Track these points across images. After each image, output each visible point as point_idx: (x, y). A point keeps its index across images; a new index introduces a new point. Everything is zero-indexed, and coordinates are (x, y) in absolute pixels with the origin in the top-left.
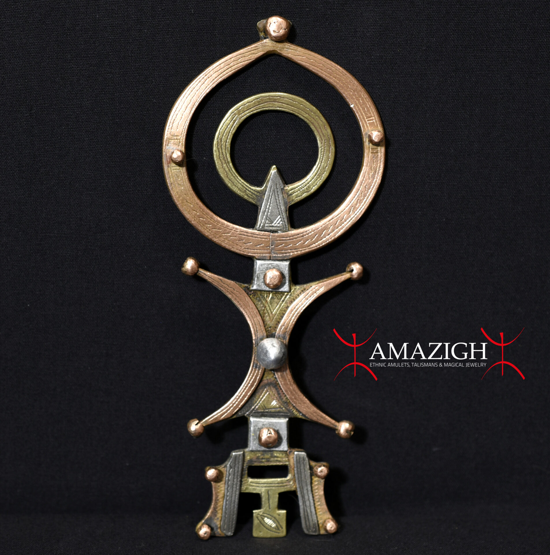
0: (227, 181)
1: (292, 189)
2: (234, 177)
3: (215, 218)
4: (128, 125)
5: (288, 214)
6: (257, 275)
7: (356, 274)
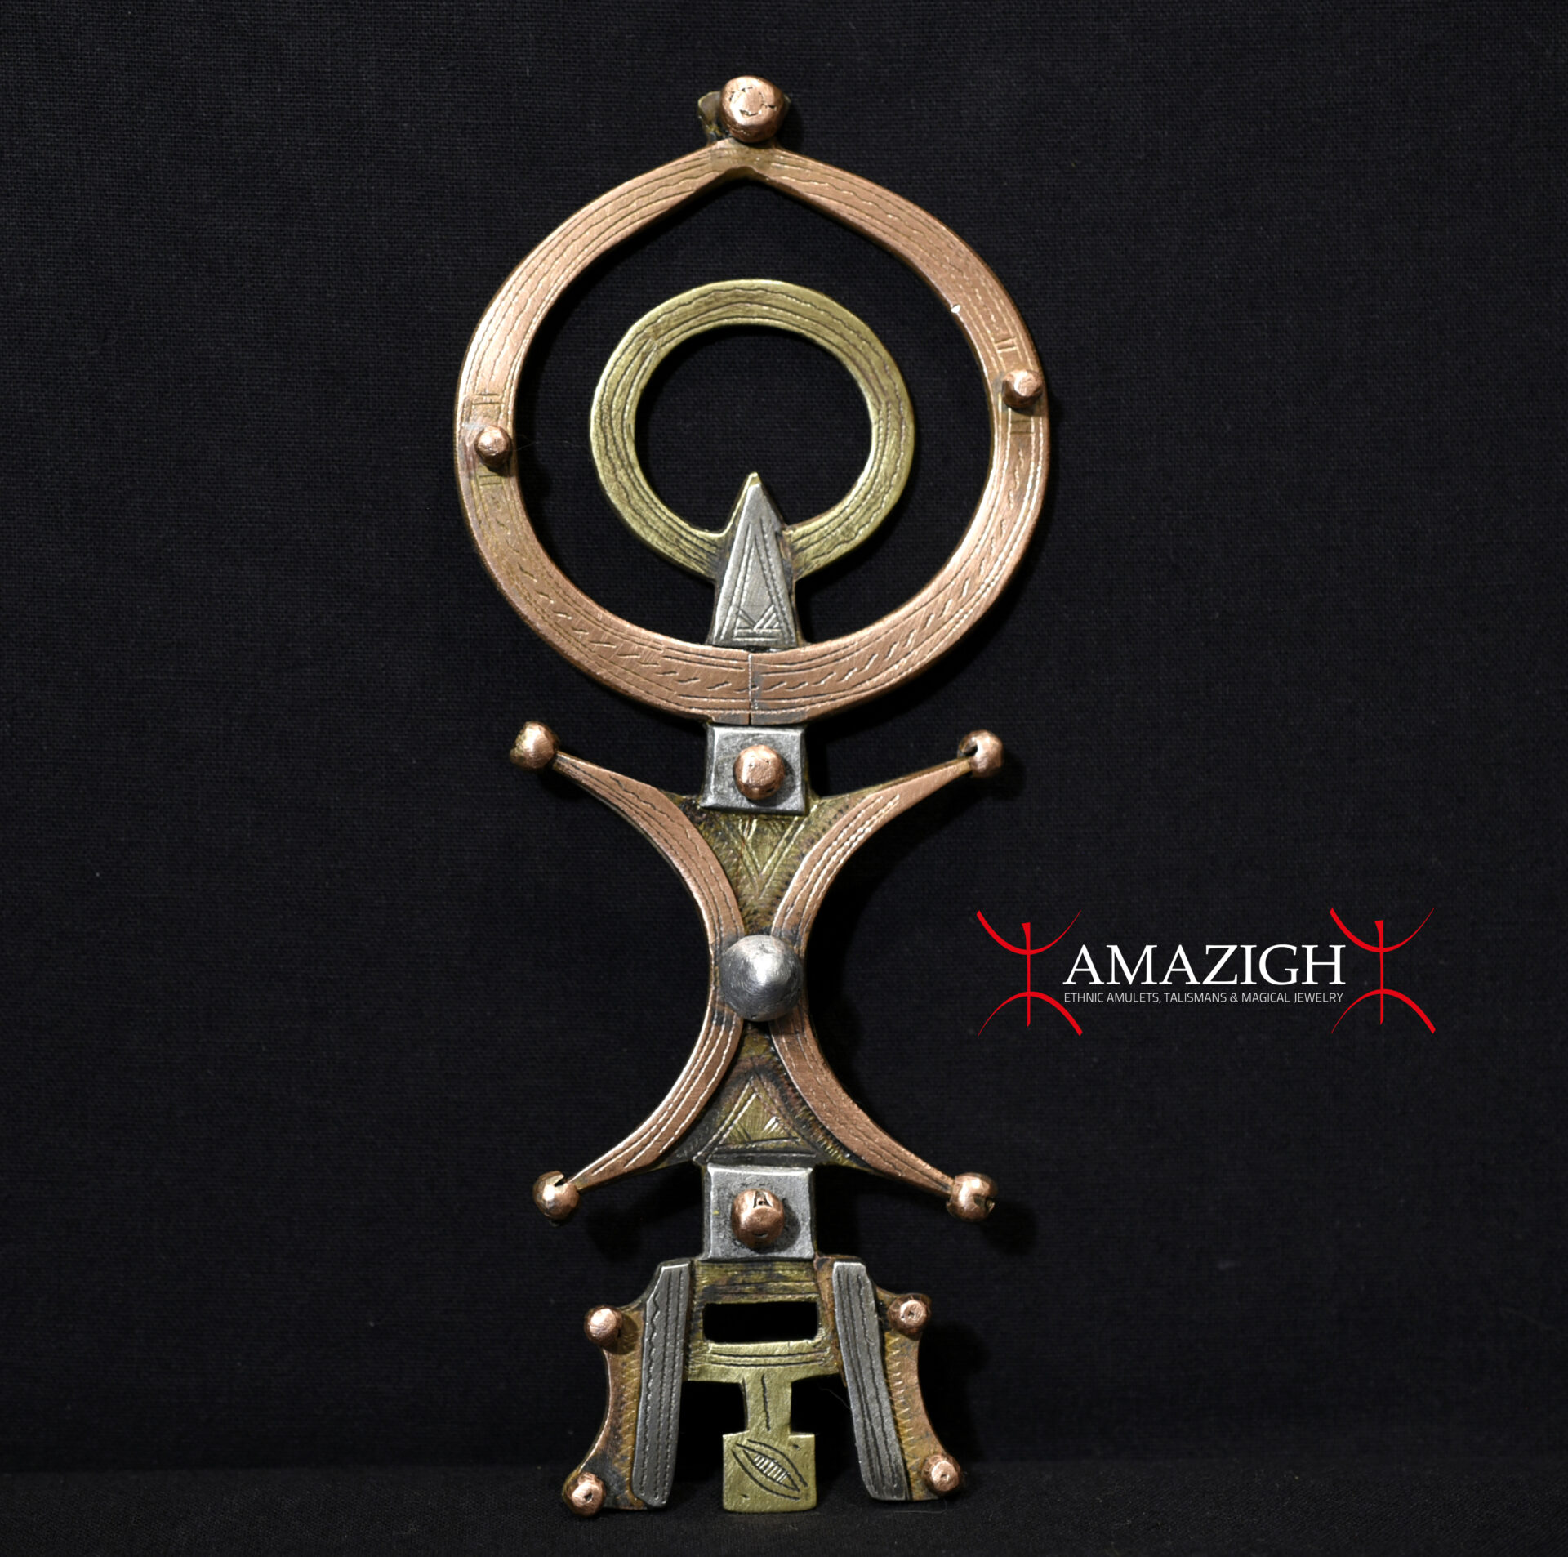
1: (803, 536)
3: (597, 612)
5: (793, 602)
6: (716, 768)
7: (983, 758)
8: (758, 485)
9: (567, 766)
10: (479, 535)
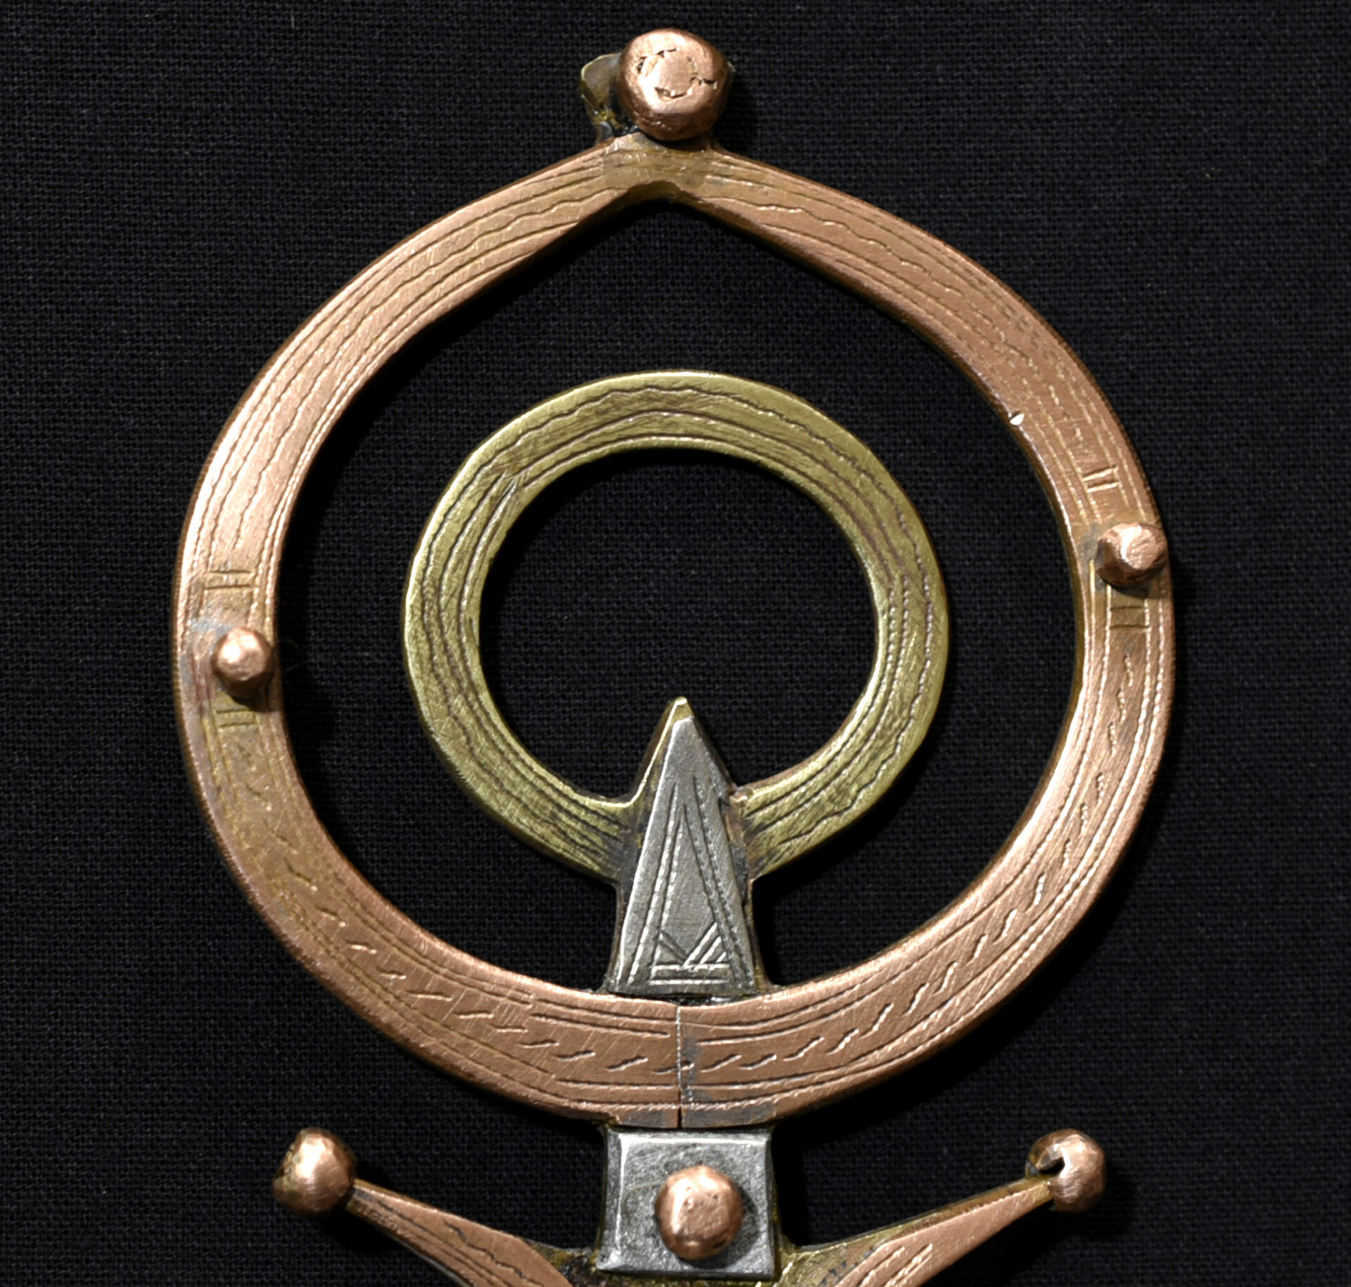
0: (467, 771)
1: (764, 805)
2: (501, 753)
3: (420, 941)
4: (15, 537)
5: (750, 917)
6: (625, 1201)
7: (1073, 1179)
8: (688, 719)
9: (371, 1205)
10: (217, 812)
